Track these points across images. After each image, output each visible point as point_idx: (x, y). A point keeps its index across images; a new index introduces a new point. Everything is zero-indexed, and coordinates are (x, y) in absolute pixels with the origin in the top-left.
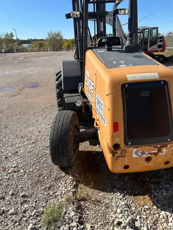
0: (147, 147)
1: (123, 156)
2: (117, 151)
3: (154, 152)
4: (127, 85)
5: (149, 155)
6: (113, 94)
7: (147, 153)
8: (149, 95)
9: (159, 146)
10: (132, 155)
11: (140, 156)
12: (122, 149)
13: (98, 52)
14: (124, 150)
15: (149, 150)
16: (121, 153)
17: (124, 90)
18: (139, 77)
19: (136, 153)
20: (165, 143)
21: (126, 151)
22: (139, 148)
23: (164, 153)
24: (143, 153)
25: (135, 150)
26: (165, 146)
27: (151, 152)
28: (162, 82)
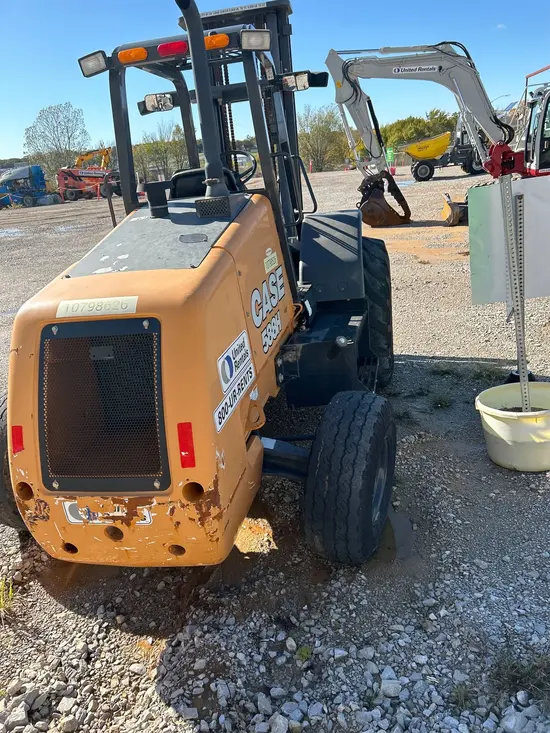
0: (97, 500)
1: (44, 517)
2: (26, 502)
3: (117, 514)
4: (54, 330)
5: (109, 523)
6: (17, 350)
7: (100, 515)
8: (112, 357)
9: (126, 499)
10: (65, 518)
11: (86, 522)
12: (35, 497)
13: (132, 220)
14: (42, 501)
15: (108, 508)
16: (36, 509)
17: (47, 341)
18: (87, 308)
21: (46, 504)
22: (75, 499)
23: (148, 520)
24: (91, 515)
25: (68, 504)
26: (146, 501)
27: (111, 515)
28: (146, 324)
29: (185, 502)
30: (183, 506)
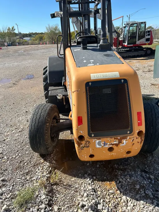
0: (108, 139)
1: (87, 146)
2: (82, 142)
3: (115, 143)
4: (90, 84)
5: (111, 146)
6: (78, 91)
7: (109, 144)
8: (111, 92)
9: (119, 138)
10: (95, 145)
11: (103, 147)
12: (86, 140)
13: (75, 50)
14: (88, 141)
15: (111, 141)
16: (85, 144)
17: (88, 88)
18: (101, 76)
19: (99, 144)
20: (125, 135)
21: (89, 142)
22: (101, 139)
23: (124, 144)
24: (105, 144)
25: (97, 141)
26: (125, 138)
27: (112, 143)
28: (123, 81)
29: (137, 137)
30: (137, 138)
